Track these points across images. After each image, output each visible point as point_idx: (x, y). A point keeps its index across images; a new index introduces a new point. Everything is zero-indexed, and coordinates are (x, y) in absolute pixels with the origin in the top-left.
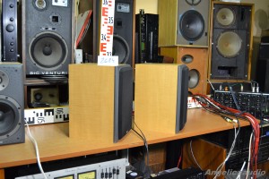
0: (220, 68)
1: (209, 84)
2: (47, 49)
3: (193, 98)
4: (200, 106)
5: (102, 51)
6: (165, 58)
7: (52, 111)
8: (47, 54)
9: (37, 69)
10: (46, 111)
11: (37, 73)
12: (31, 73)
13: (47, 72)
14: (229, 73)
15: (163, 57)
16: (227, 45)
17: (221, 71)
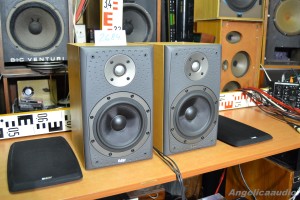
0: (278, 49)
1: (262, 72)
2: (35, 25)
3: (244, 94)
4: (253, 104)
5: (106, 24)
6: (202, 36)
7: (30, 117)
8: (36, 32)
9: (21, 55)
10: (20, 119)
11: (21, 60)
12: (13, 60)
13: (35, 58)
14: (289, 56)
15: (199, 35)
16: (288, 18)
17: (278, 54)
